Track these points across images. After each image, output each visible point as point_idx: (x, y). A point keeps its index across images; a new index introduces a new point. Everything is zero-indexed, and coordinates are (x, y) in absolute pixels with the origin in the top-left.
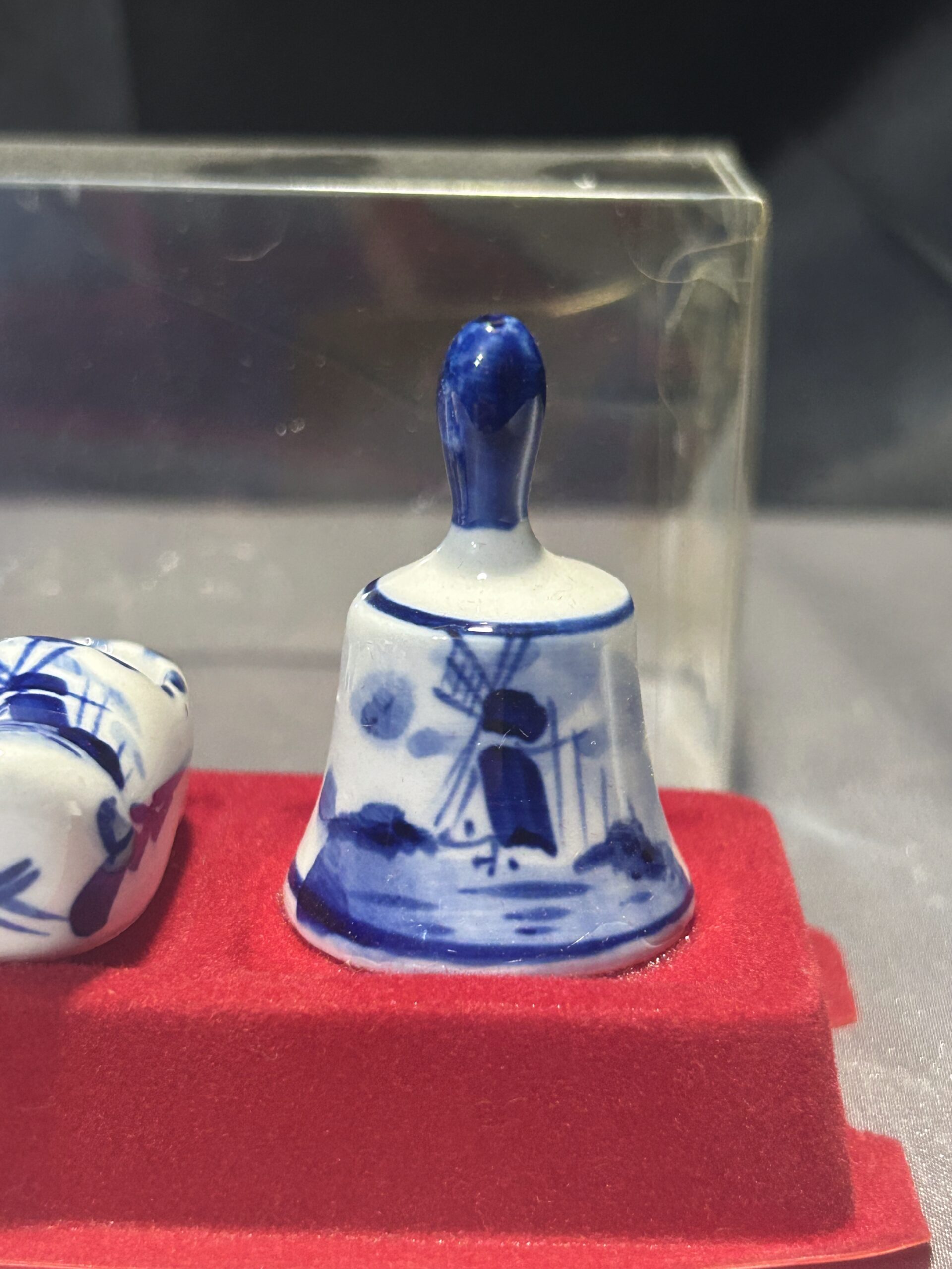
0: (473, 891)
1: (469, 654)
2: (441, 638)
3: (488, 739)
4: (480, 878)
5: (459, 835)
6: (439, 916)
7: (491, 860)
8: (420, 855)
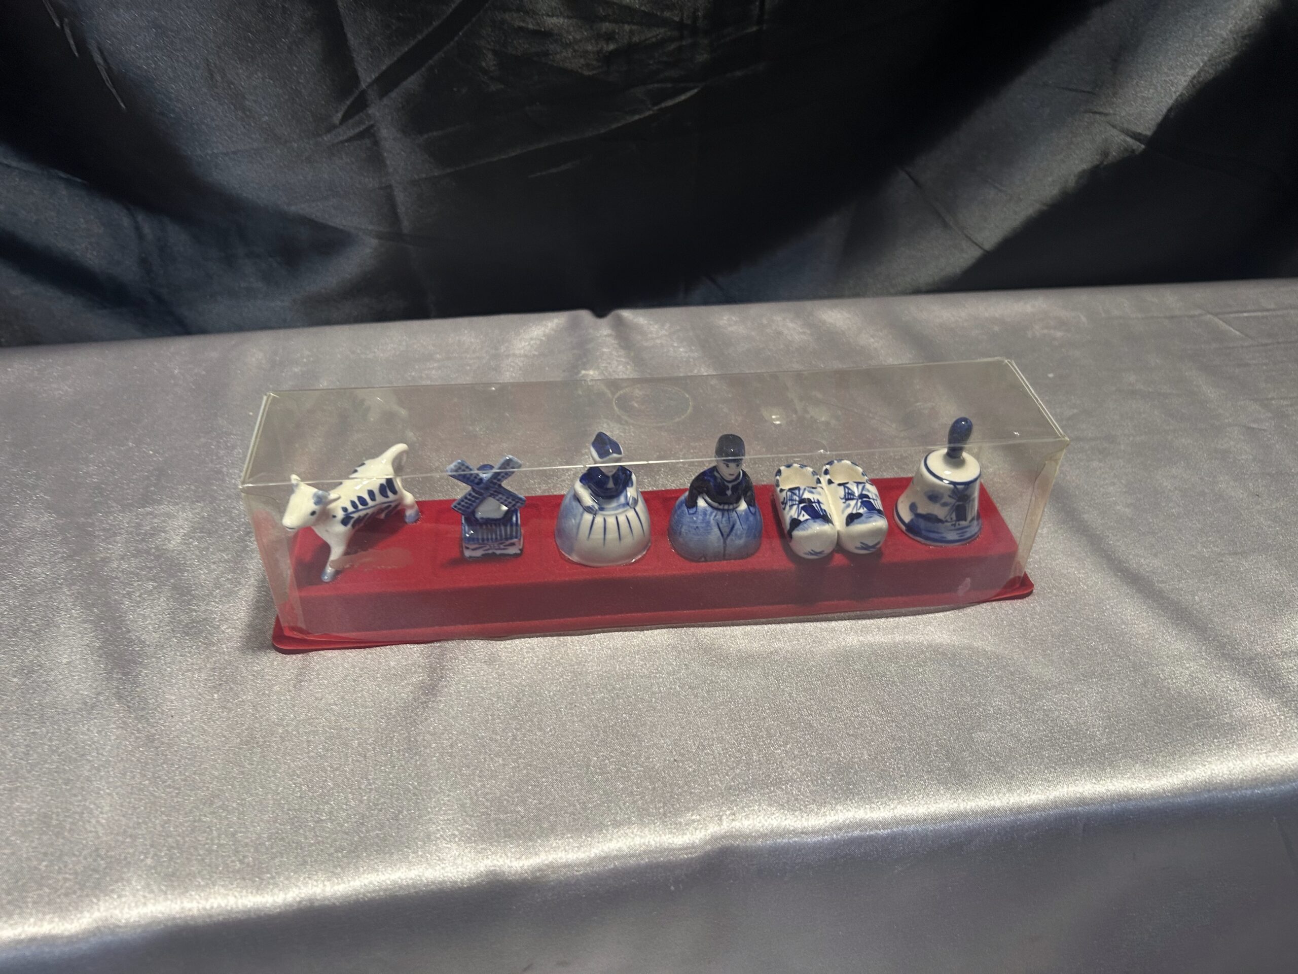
0: (951, 530)
1: (957, 489)
2: (952, 486)
3: (958, 503)
4: (953, 528)
5: (949, 520)
6: (944, 535)
7: (954, 525)
8: (940, 524)
